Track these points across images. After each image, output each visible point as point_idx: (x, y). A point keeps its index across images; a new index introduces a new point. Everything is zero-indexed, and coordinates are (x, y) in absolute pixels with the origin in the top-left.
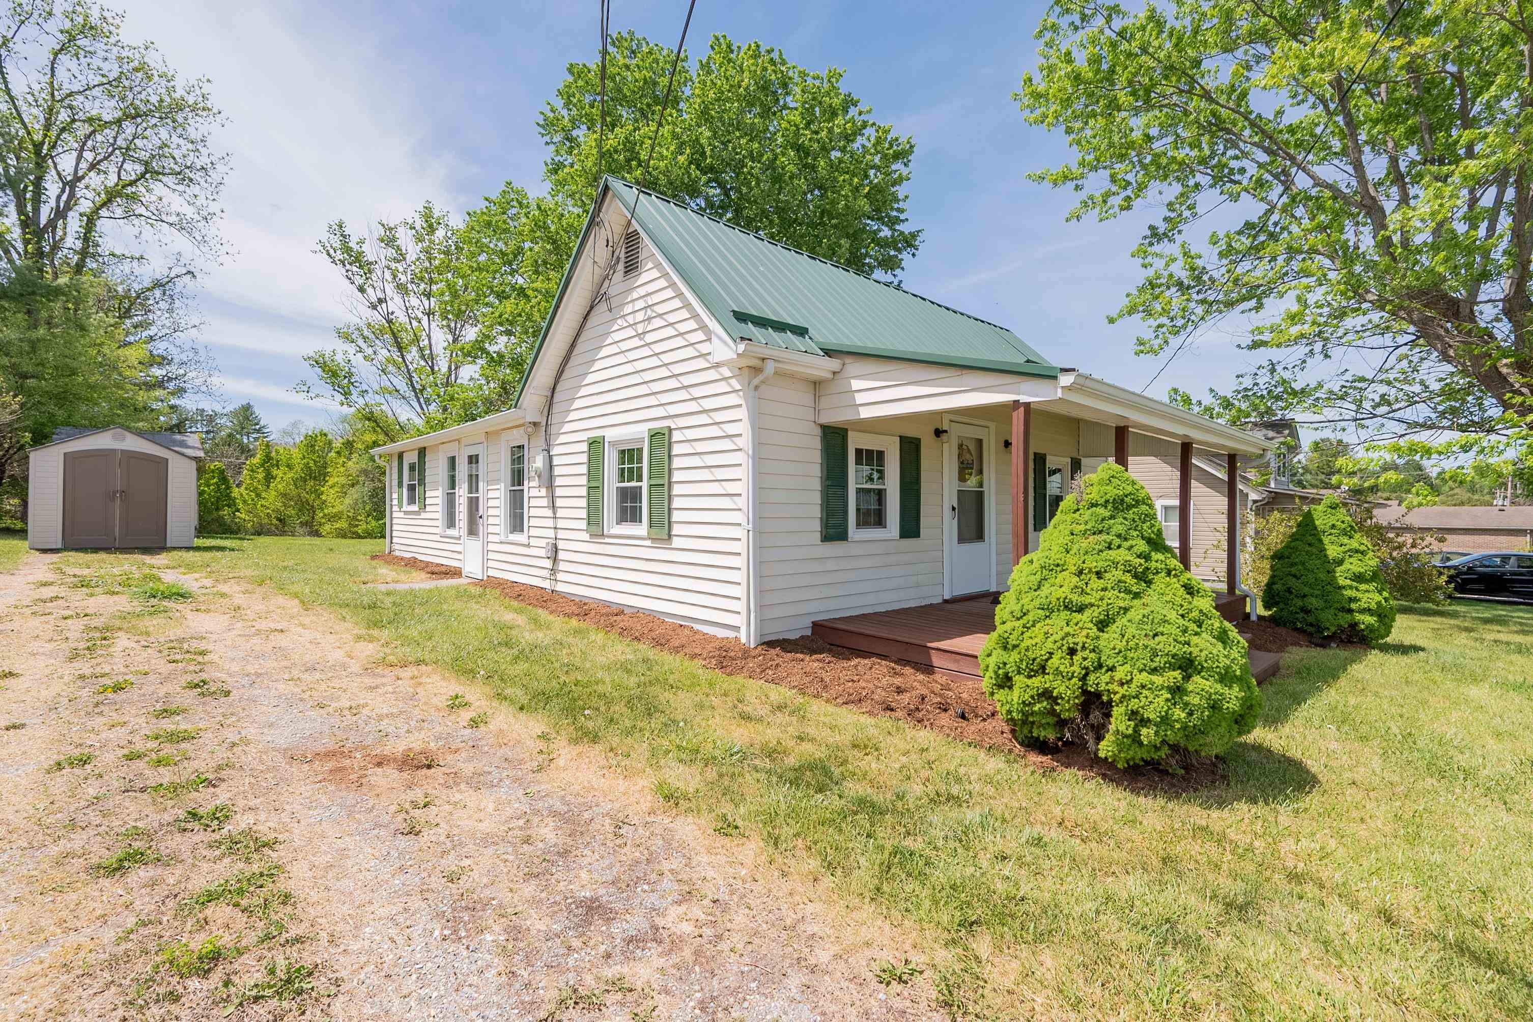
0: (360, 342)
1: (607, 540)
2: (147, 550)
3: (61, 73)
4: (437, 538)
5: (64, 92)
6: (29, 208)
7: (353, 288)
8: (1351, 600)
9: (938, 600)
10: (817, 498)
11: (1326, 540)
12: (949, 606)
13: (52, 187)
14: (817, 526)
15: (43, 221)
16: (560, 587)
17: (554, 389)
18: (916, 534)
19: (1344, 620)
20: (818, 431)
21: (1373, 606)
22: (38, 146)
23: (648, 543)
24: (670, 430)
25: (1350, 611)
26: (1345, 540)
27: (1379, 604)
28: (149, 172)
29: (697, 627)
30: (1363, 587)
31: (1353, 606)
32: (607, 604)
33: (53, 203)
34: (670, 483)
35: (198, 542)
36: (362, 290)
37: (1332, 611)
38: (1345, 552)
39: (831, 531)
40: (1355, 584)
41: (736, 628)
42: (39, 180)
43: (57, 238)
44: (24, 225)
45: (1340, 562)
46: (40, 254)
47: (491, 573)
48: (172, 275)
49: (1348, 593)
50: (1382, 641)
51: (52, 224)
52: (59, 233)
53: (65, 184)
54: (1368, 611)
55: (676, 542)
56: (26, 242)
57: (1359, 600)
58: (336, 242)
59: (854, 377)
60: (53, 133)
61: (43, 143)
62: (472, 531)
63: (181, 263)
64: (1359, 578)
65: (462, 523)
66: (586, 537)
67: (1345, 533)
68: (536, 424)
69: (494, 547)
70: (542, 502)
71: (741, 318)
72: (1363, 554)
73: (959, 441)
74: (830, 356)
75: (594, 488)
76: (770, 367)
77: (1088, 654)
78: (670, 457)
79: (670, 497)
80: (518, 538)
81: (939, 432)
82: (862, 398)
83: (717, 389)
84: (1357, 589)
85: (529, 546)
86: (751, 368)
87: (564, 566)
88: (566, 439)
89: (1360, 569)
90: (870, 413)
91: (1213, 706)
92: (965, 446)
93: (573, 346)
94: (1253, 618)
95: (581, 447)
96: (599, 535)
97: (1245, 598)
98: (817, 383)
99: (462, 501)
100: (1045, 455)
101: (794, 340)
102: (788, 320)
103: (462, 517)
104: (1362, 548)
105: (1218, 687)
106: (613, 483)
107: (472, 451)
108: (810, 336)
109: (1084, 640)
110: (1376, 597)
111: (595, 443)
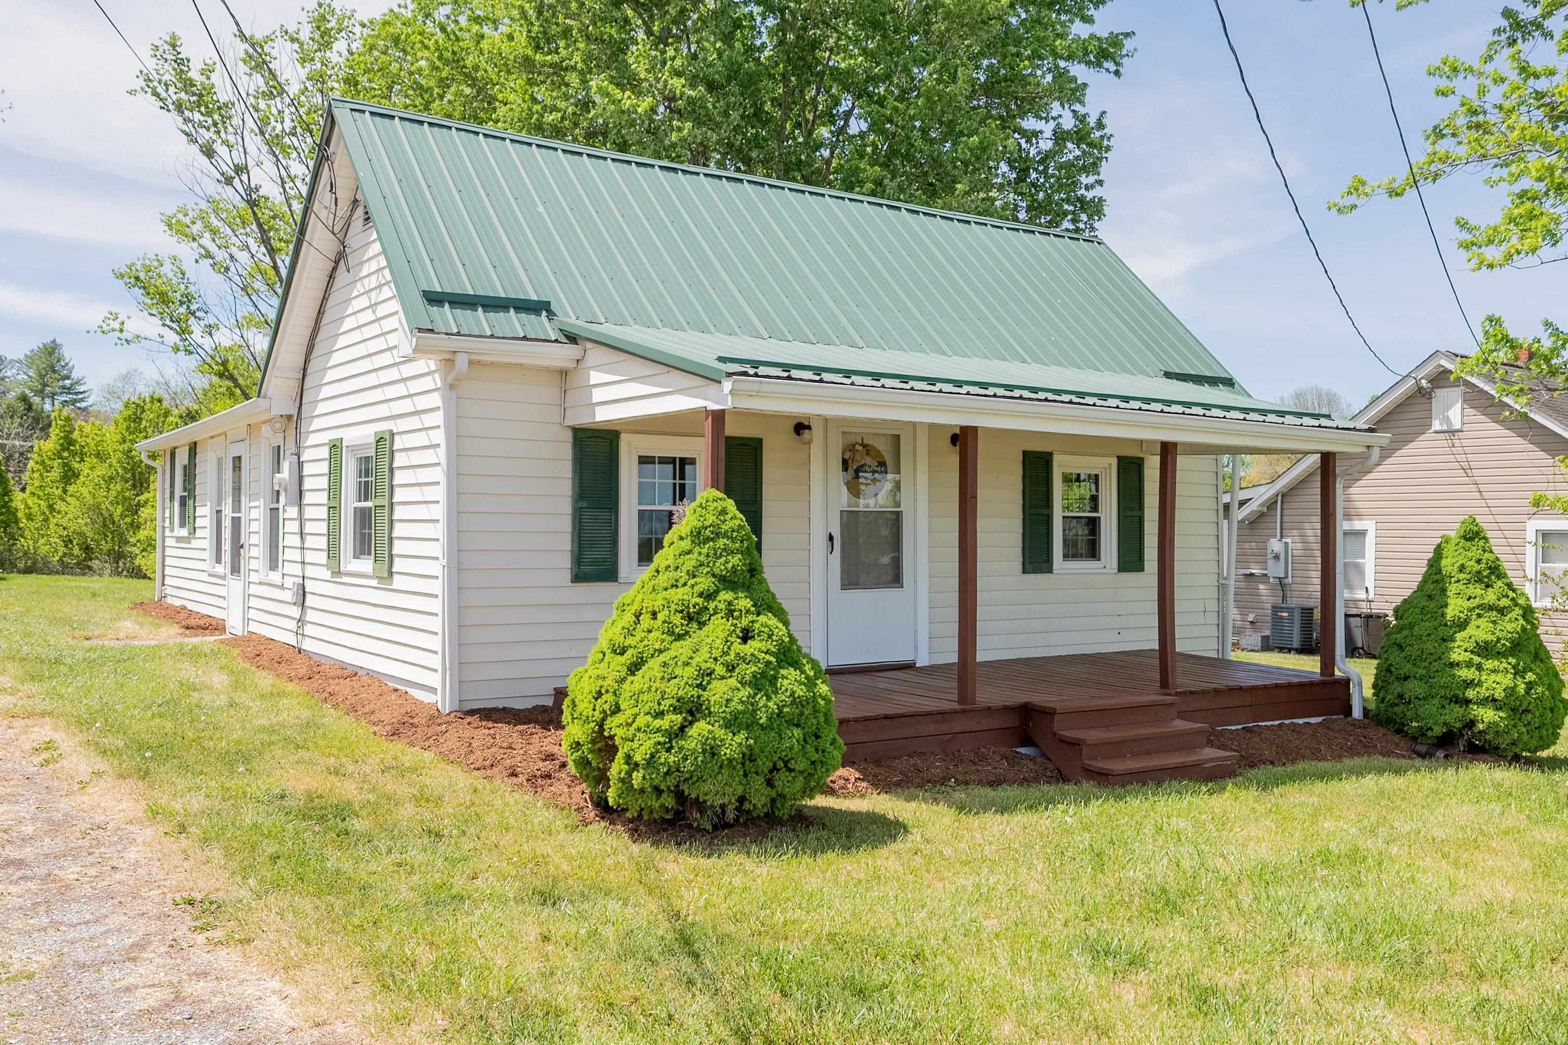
0: (206, 241)
1: (345, 579)
4: (205, 577)
7: (195, 148)
8: (1469, 684)
10: (566, 524)
11: (1452, 589)
14: (565, 561)
16: (308, 645)
17: (305, 370)
19: (1453, 715)
20: (569, 435)
21: (1499, 694)
23: (374, 583)
24: (392, 435)
25: (1468, 702)
26: (1477, 590)
27: (1511, 691)
29: (412, 691)
30: (1489, 664)
31: (1471, 694)
32: (343, 666)
34: (392, 505)
36: (209, 152)
37: (1436, 701)
38: (1471, 610)
39: (586, 569)
40: (1477, 659)
41: (433, 690)
45: (1462, 625)
47: (254, 627)
49: (1465, 674)
50: (1544, 754)
54: (1491, 701)
55: (399, 582)
57: (1480, 684)
58: (168, 72)
59: (592, 368)
62: (235, 569)
64: (1485, 650)
65: (227, 557)
66: (327, 575)
67: (1478, 578)
68: (289, 417)
69: (254, 589)
70: (293, 527)
71: (434, 299)
72: (1502, 611)
73: (852, 439)
74: (572, 339)
75: (333, 508)
76: (462, 362)
77: (609, 697)
78: (391, 470)
79: (391, 522)
80: (275, 577)
81: (800, 427)
82: (598, 395)
83: (428, 383)
84: (1479, 668)
85: (282, 587)
86: (449, 362)
87: (310, 616)
88: (312, 440)
89: (1490, 637)
90: (603, 415)
91: (712, 752)
92: (864, 446)
93: (320, 313)
94: (1357, 713)
95: (324, 452)
96: (338, 573)
97: (1346, 683)
98: (564, 373)
99: (227, 524)
100: (1051, 454)
101: (514, 322)
102: (525, 292)
103: (227, 546)
104: (1504, 602)
105: (720, 733)
106: (350, 502)
107: (235, 451)
108: (551, 314)
109: (609, 683)
110: (1506, 680)
111: (335, 447)
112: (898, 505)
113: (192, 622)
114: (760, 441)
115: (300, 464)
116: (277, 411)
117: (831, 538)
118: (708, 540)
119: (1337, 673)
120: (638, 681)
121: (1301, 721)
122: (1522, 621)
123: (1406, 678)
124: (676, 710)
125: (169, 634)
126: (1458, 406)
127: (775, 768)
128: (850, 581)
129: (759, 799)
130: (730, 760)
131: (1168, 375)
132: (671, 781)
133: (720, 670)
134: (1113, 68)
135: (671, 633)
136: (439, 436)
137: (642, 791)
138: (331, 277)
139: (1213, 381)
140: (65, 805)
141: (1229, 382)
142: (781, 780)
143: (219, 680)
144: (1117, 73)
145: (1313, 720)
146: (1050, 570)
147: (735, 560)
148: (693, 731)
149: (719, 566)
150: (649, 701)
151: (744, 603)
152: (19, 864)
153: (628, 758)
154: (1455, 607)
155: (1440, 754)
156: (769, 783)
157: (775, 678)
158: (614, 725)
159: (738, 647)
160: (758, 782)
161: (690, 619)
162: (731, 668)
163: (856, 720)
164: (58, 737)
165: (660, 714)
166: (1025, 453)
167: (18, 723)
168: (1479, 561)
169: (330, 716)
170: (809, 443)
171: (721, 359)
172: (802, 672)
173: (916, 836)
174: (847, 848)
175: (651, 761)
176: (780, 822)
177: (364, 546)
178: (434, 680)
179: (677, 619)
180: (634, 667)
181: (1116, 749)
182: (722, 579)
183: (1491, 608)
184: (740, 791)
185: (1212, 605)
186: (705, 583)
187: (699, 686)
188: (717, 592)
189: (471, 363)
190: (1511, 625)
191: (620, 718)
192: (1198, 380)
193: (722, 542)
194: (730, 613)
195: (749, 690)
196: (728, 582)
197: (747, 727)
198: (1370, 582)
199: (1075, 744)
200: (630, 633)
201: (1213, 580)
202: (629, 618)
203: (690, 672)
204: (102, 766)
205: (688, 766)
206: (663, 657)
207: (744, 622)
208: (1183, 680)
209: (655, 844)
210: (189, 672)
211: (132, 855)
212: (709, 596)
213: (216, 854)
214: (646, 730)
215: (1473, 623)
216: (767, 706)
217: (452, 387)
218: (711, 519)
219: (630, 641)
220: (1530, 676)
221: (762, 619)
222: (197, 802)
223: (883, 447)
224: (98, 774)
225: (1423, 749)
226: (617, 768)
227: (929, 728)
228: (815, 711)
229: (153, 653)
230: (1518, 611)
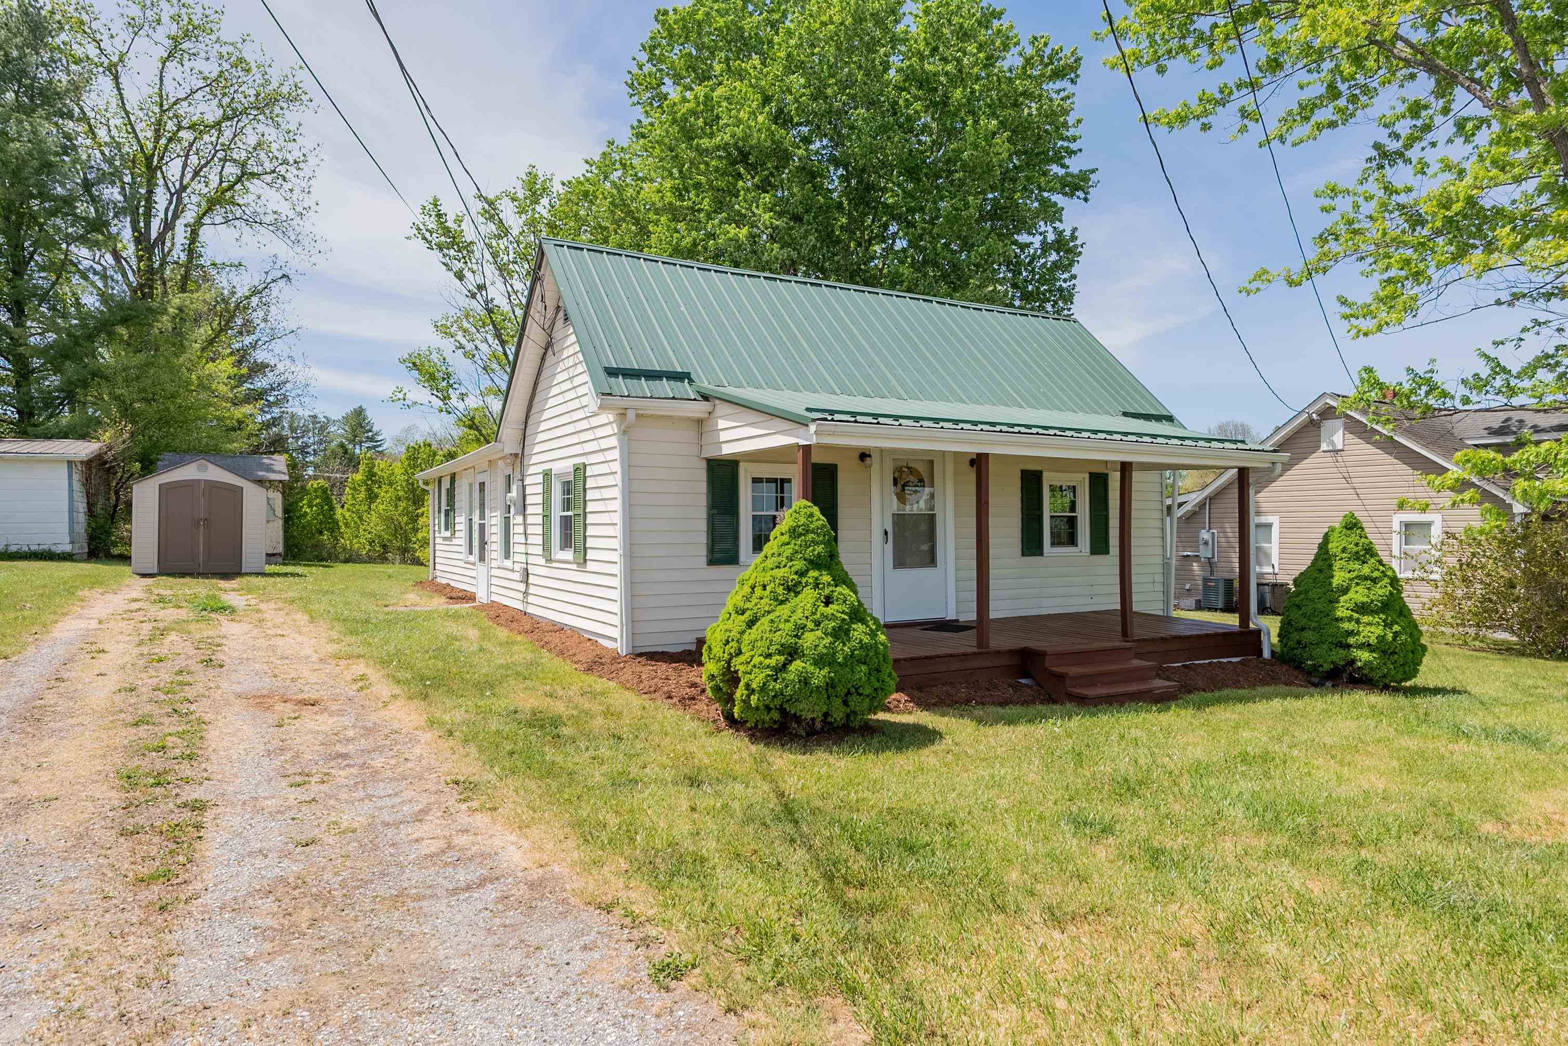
0: (460, 337)
1: (554, 565)
2: (225, 576)
3: (167, 80)
4: (461, 564)
5: (172, 100)
6: (142, 224)
7: (451, 274)
8: (1350, 633)
10: (702, 525)
11: (1337, 565)
13: (161, 198)
14: (703, 551)
15: (154, 235)
16: (530, 609)
17: (526, 422)
19: (1338, 656)
20: (704, 464)
21: (1373, 640)
22: (149, 159)
23: (574, 567)
24: (585, 466)
25: (1349, 646)
26: (1356, 565)
27: (1381, 639)
28: (245, 175)
29: (600, 641)
30: (1365, 619)
31: (1351, 640)
32: (554, 623)
33: (161, 215)
34: (585, 513)
35: (269, 569)
36: (460, 276)
37: (1325, 646)
38: (1351, 580)
39: (717, 556)
40: (1356, 615)
41: (615, 640)
42: (150, 192)
43: (166, 250)
44: (137, 241)
45: (1345, 591)
46: (151, 270)
47: (495, 598)
48: (268, 281)
49: (1347, 626)
50: (1408, 684)
51: (161, 238)
52: (168, 244)
53: (172, 195)
54: (1367, 646)
55: (590, 566)
56: (140, 258)
57: (1358, 633)
58: (432, 224)
59: (720, 417)
60: (163, 141)
61: (153, 155)
62: (482, 559)
63: (277, 266)
64: (1362, 609)
65: (476, 550)
66: (542, 561)
67: (1357, 557)
68: (516, 455)
69: (494, 572)
70: (520, 529)
71: (612, 372)
72: (1375, 581)
73: (899, 464)
74: (706, 398)
75: (546, 517)
76: (631, 415)
77: (734, 644)
78: (585, 490)
79: (585, 525)
80: (508, 563)
81: (864, 456)
82: (724, 436)
83: (608, 430)
84: (1358, 622)
85: (513, 571)
86: (622, 415)
87: (532, 590)
88: (531, 470)
89: (1365, 599)
90: (727, 450)
91: (805, 681)
92: (909, 468)
93: (536, 384)
94: (1266, 654)
95: (540, 478)
96: (549, 560)
97: (1258, 632)
98: (700, 422)
99: (476, 528)
100: (1041, 472)
101: (666, 387)
102: (673, 366)
103: (476, 543)
104: (1376, 574)
105: (811, 669)
106: (557, 512)
107: (481, 478)
108: (691, 381)
109: (734, 634)
110: (1379, 631)
111: (547, 475)
112: (932, 509)
113: (454, 595)
114: (835, 466)
115: (524, 487)
116: (508, 451)
117: (886, 533)
118: (800, 535)
119: (1252, 626)
120: (754, 633)
121: (1225, 660)
122: (1390, 588)
123: (1303, 629)
124: (780, 653)
125: (439, 603)
126: (1341, 432)
127: (849, 693)
128: (900, 562)
129: (838, 715)
130: (818, 687)
131: (1125, 414)
132: (777, 702)
133: (810, 625)
134: (1082, 195)
135: (776, 599)
136: (616, 467)
137: (757, 708)
138: (543, 359)
139: (1159, 418)
140: (374, 717)
141: (1170, 419)
142: (854, 700)
143: (473, 633)
144: (1086, 200)
145: (1234, 660)
146: (1041, 554)
147: (820, 549)
148: (792, 667)
149: (809, 553)
150: (762, 646)
151: (826, 578)
152: (345, 756)
153: (748, 686)
154: (1339, 577)
155: (1329, 684)
156: (845, 703)
157: (848, 630)
158: (737, 664)
159: (822, 609)
160: (837, 702)
161: (789, 589)
162: (817, 624)
163: (905, 660)
164: (369, 671)
165: (769, 656)
166: (1023, 472)
167: (343, 663)
168: (1357, 545)
169: (546, 656)
170: (870, 466)
171: (808, 410)
172: (868, 626)
173: (948, 740)
174: (899, 749)
175: (763, 688)
176: (853, 730)
177: (567, 542)
178: (615, 633)
179: (780, 590)
180: (751, 623)
181: (1090, 679)
182: (811, 562)
183: (1366, 578)
184: (825, 709)
185: (1159, 578)
186: (799, 565)
187: (796, 636)
188: (807, 571)
189: (637, 416)
190: (1382, 591)
191: (742, 658)
192: (1148, 417)
193: (810, 536)
194: (816, 586)
195: (830, 639)
196: (815, 563)
197: (830, 664)
198: (1275, 560)
199: (1061, 677)
200: (748, 600)
201: (1159, 560)
202: (747, 589)
203: (789, 626)
204: (397, 691)
205: (789, 691)
206: (771, 616)
207: (827, 591)
208: (1138, 632)
209: (767, 745)
210: (453, 628)
211: (418, 751)
212: (802, 574)
213: (473, 749)
214: (760, 666)
215: (1353, 589)
216: (843, 650)
217: (625, 432)
218: (803, 520)
219: (748, 605)
220: (1396, 628)
221: (839, 589)
222: (459, 716)
223: (922, 469)
224: (395, 697)
225: (1316, 680)
226: (740, 693)
227: (955, 665)
228: (877, 653)
229: (429, 616)
230: (1386, 580)
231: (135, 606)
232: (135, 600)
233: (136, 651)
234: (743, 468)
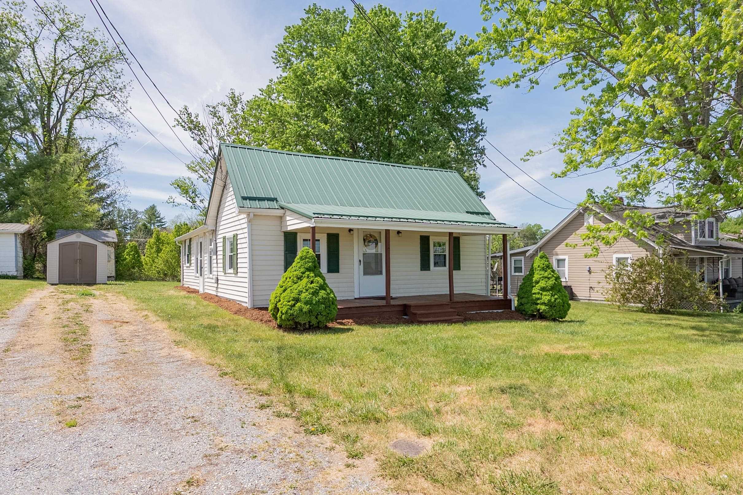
0: (201, 172)
1: (227, 275)
2: (89, 285)
3: (58, 50)
4: (194, 278)
5: (60, 60)
6: (46, 119)
7: (196, 142)
8: (538, 299)
9: (353, 298)
10: (283, 258)
11: (536, 272)
12: (357, 301)
13: (55, 107)
14: (282, 268)
15: (51, 124)
16: (219, 294)
17: (217, 217)
18: (337, 271)
19: (534, 308)
20: (283, 234)
21: (546, 301)
22: (49, 88)
23: (234, 275)
24: (237, 235)
25: (538, 304)
26: (543, 272)
27: (549, 301)
28: (95, 95)
29: (242, 304)
30: (544, 293)
31: (539, 302)
32: (227, 299)
33: (55, 114)
34: (237, 254)
35: (108, 282)
36: (200, 143)
37: (530, 304)
38: (540, 278)
40: (541, 292)
41: (246, 303)
42: (50, 104)
43: (57, 131)
44: (44, 127)
45: (537, 282)
46: (50, 141)
47: (206, 291)
48: (107, 146)
49: (538, 296)
50: (564, 319)
51: (55, 126)
52: (58, 128)
53: (60, 105)
54: (544, 304)
55: (239, 275)
56: (45, 136)
57: (541, 299)
58: (185, 118)
59: (287, 216)
60: (56, 79)
61: (51, 86)
62: (201, 275)
63: (112, 138)
64: (543, 289)
65: (199, 272)
66: (223, 274)
67: (543, 269)
68: (214, 230)
69: (206, 280)
70: (215, 261)
71: (244, 198)
72: (549, 278)
73: (365, 233)
74: (282, 208)
75: (224, 255)
76: (252, 215)
77: (278, 298)
78: (237, 244)
79: (237, 258)
80: (211, 276)
81: (350, 230)
82: (288, 223)
83: (244, 221)
84: (541, 294)
85: (212, 279)
86: (248, 215)
87: (219, 286)
88: (219, 236)
89: (544, 286)
90: (290, 228)
91: (301, 310)
92: (370, 235)
93: (221, 201)
94: (513, 309)
95: (222, 240)
96: (225, 273)
97: (510, 300)
98: (281, 217)
99: (199, 262)
100: (429, 236)
101: (266, 204)
102: (270, 195)
103: (199, 268)
104: (550, 276)
105: (303, 306)
106: (228, 253)
107: (201, 240)
108: (277, 201)
109: (278, 295)
110: (548, 298)
111: (224, 238)
112: (381, 251)
113: (190, 291)
114: (338, 234)
115: (216, 244)
116: (211, 229)
117: (360, 261)
118: (304, 259)
119: (508, 297)
120: (285, 294)
121: (495, 311)
122: (554, 281)
123: (523, 298)
124: (293, 300)
125: (183, 293)
127: (318, 315)
128: (366, 273)
129: (314, 322)
130: (306, 312)
131: (467, 212)
132: (291, 317)
133: (304, 291)
134: (486, 108)
135: (293, 282)
136: (246, 235)
137: (285, 320)
138: (223, 191)
139: (482, 214)
140: (149, 326)
141: (488, 214)
142: (319, 317)
143: (193, 303)
144: (487, 110)
145: (499, 311)
146: (429, 270)
147: (310, 264)
148: (297, 305)
149: (306, 266)
150: (287, 299)
151: (312, 275)
152: (138, 336)
153: (281, 312)
154: (536, 277)
155: (531, 319)
156: (317, 318)
157: (318, 293)
158: (279, 305)
159: (309, 285)
160: (313, 318)
161: (298, 279)
162: (307, 290)
164: (149, 314)
165: (289, 302)
166: (421, 236)
167: (139, 312)
168: (543, 264)
169: (221, 311)
170: (353, 234)
171: (314, 214)
172: (326, 291)
173: (354, 333)
174: (334, 334)
175: (286, 312)
176: (321, 328)
177: (231, 267)
178: (246, 300)
179: (295, 279)
180: (284, 291)
181: (422, 315)
182: (307, 269)
183: (546, 277)
184: (309, 320)
185: (484, 280)
186: (302, 270)
187: (299, 295)
188: (305, 272)
189: (254, 215)
190: (551, 282)
191: (280, 303)
192: (477, 213)
193: (307, 260)
194: (308, 277)
195: (311, 295)
196: (308, 269)
197: (310, 304)
198: (567, 276)
199: (415, 314)
200: (284, 282)
201: (484, 273)
202: (285, 279)
203: (297, 291)
204: (159, 318)
205: (295, 313)
206: (290, 288)
207: (312, 279)
208: (456, 299)
209: (288, 333)
210: (185, 301)
211: (164, 334)
212: (303, 273)
213: (183, 333)
214: (286, 305)
215: (541, 282)
216: (315, 299)
217: (249, 222)
218: (305, 254)
219: (284, 284)
220: (556, 296)
221: (316, 278)
222: (180, 325)
223: (377, 235)
224: (158, 321)
225: (527, 318)
226: (279, 314)
227: (375, 310)
228: (329, 301)
229: (177, 297)
230: (554, 278)
231: (53, 294)
232: (53, 292)
233: (58, 308)
234: (298, 235)
